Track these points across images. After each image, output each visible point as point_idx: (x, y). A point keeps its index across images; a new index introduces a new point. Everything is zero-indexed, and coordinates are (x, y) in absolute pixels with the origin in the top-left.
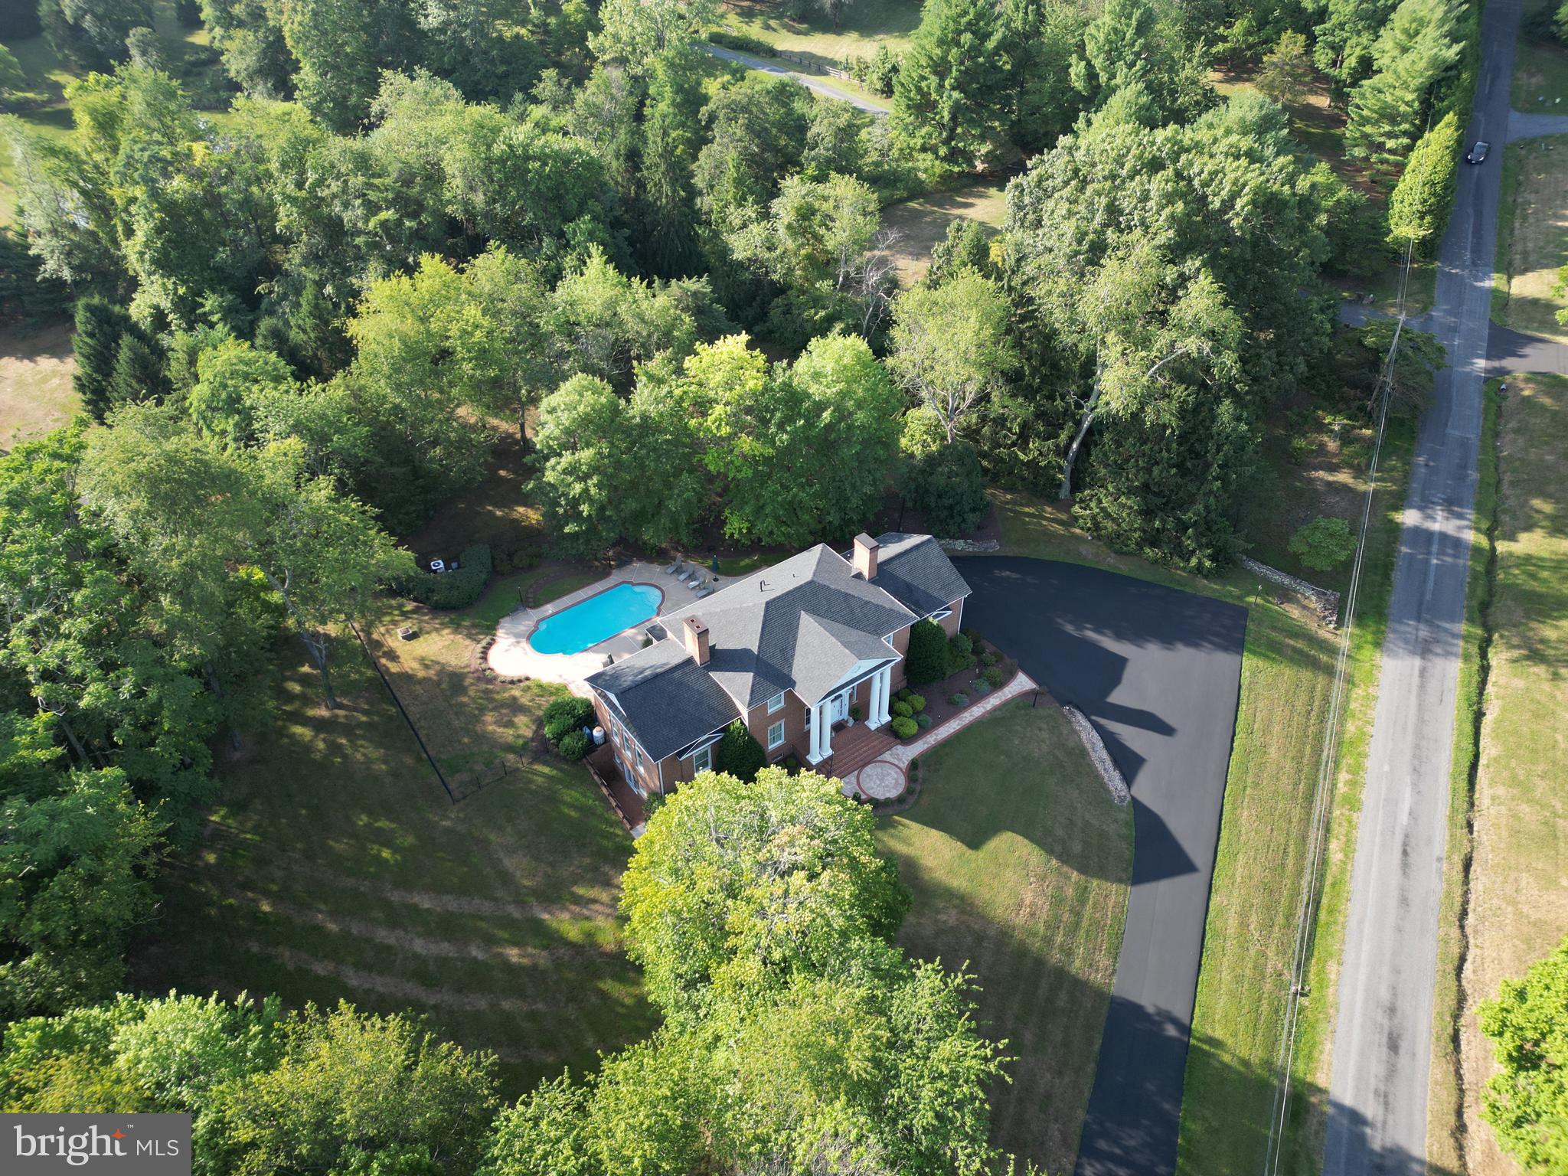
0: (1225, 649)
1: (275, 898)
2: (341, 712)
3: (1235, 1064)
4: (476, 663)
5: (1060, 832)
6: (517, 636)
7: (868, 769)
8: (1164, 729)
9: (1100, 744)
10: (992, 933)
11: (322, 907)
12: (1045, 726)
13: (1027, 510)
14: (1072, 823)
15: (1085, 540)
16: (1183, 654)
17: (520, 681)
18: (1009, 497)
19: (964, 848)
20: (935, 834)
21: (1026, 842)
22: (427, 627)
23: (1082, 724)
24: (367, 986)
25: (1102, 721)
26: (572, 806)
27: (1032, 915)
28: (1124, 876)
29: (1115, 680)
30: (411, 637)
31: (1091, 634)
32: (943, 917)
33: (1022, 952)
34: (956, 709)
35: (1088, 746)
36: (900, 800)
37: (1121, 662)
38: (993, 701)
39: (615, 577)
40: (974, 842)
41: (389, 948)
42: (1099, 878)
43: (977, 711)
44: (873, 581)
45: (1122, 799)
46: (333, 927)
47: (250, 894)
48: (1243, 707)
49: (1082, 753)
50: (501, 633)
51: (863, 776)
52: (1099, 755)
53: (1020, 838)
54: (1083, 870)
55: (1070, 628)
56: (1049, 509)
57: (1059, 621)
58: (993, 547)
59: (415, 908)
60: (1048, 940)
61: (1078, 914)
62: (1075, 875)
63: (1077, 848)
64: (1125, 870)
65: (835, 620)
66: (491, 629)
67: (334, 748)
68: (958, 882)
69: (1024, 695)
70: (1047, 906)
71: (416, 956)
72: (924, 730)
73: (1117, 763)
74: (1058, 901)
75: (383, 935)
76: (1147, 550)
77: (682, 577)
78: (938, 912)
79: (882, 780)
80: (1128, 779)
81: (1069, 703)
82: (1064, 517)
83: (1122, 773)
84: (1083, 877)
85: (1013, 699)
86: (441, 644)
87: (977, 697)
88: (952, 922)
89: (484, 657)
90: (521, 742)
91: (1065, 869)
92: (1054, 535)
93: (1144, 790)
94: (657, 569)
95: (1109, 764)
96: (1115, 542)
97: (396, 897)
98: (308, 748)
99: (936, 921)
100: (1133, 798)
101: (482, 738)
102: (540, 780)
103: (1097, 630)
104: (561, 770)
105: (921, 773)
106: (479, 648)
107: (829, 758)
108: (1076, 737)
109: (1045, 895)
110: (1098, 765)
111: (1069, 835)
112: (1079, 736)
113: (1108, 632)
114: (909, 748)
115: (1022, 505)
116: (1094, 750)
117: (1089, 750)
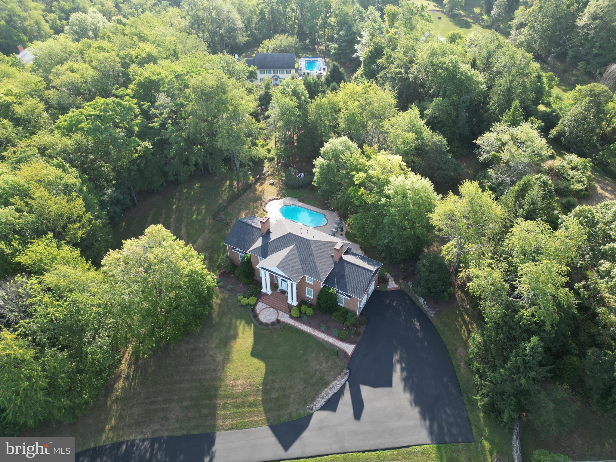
2: (236, 186)
4: (267, 200)
5: (276, 385)
6: (284, 203)
7: (272, 309)
8: (358, 413)
9: (335, 390)
10: (218, 374)
12: (330, 364)
13: (466, 317)
14: (284, 390)
16: (415, 412)
18: (468, 306)
19: (250, 352)
20: (251, 340)
21: (264, 373)
22: (277, 185)
23: (342, 379)
25: (347, 386)
27: (233, 386)
28: (271, 421)
29: (374, 385)
31: (398, 367)
32: (218, 355)
33: (216, 389)
34: (318, 328)
35: (331, 386)
36: (261, 323)
37: (388, 383)
38: (331, 340)
40: (254, 354)
42: (264, 409)
43: (321, 336)
44: (335, 263)
45: (311, 409)
47: (177, 202)
49: (326, 384)
50: (284, 199)
51: (268, 309)
52: (328, 393)
53: (264, 370)
54: (264, 401)
55: (396, 357)
57: (399, 352)
58: (431, 314)
60: (226, 397)
61: (243, 405)
62: (260, 398)
63: (274, 395)
64: (274, 420)
65: (299, 256)
66: (284, 196)
67: (224, 191)
68: (235, 356)
69: (345, 353)
70: (239, 391)
73: (328, 401)
74: (245, 395)
78: (220, 353)
79: (268, 315)
80: (322, 408)
81: (350, 371)
83: (324, 405)
84: (261, 403)
85: (336, 347)
86: (272, 191)
87: (327, 332)
88: (217, 359)
89: (271, 200)
91: (260, 393)
93: (318, 417)
94: (337, 219)
95: (327, 398)
98: (223, 187)
99: (216, 354)
100: (312, 414)
101: (238, 214)
103: (402, 369)
105: (277, 326)
106: (274, 198)
107: (268, 295)
108: (332, 379)
109: (244, 389)
110: (323, 394)
111: (277, 390)
112: (334, 380)
113: (405, 374)
114: (289, 319)
115: (468, 314)
116: (331, 389)
117: (329, 387)
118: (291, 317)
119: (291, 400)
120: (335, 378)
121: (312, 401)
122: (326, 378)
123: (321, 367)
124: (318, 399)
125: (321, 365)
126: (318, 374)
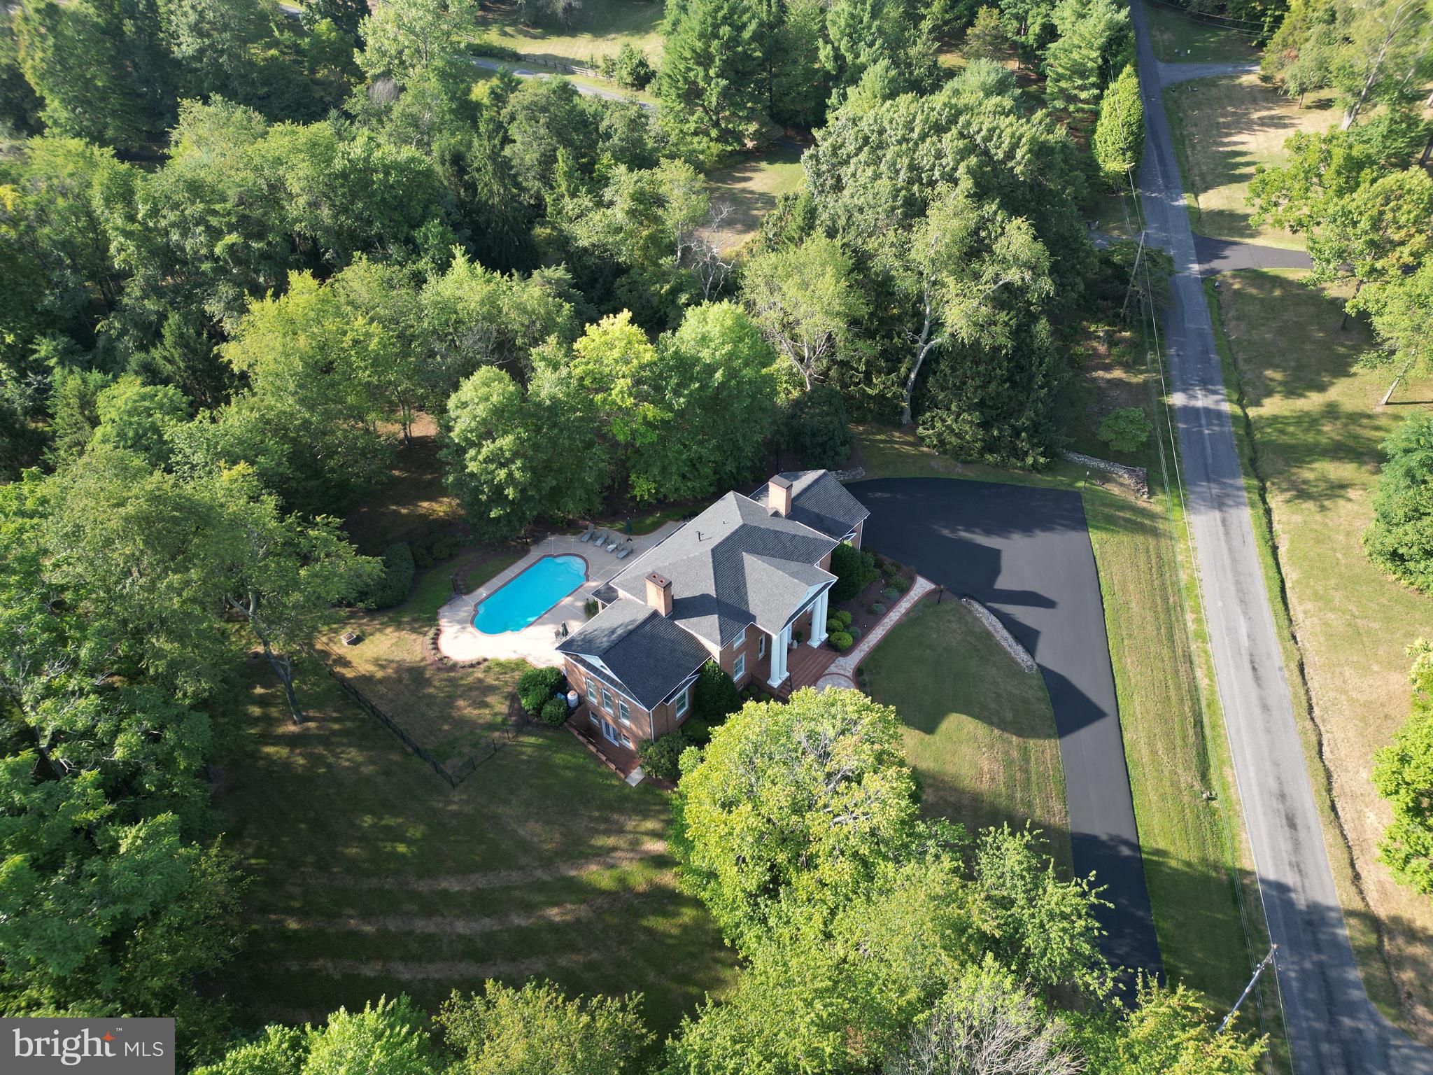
0: (1074, 528)
1: (301, 914)
2: (312, 725)
3: (1180, 867)
4: (431, 656)
5: (993, 706)
6: (460, 622)
8: (1048, 603)
9: (999, 625)
11: (351, 912)
12: (952, 619)
13: (878, 437)
14: (999, 696)
15: (933, 456)
16: (1043, 538)
17: (479, 663)
18: (862, 428)
19: (922, 734)
21: (970, 719)
22: (369, 629)
23: (979, 611)
24: (420, 976)
25: (997, 606)
26: (566, 768)
27: (993, 779)
28: (1052, 732)
29: (995, 570)
30: (356, 641)
31: (965, 535)
33: (994, 813)
35: (991, 628)
37: (995, 554)
38: (905, 605)
39: (535, 553)
40: (929, 727)
41: (430, 937)
42: (1033, 737)
43: (894, 616)
45: (1031, 668)
46: (368, 928)
47: (273, 917)
48: (1102, 574)
49: (988, 636)
50: (444, 622)
52: (1002, 635)
53: (964, 717)
54: (1019, 734)
55: (946, 532)
56: (897, 434)
57: (936, 527)
58: (861, 473)
59: (445, 894)
60: (1011, 797)
61: (1027, 771)
62: (1014, 739)
63: (1009, 716)
64: (1050, 727)
65: (774, 556)
66: (433, 620)
67: (315, 760)
69: (928, 595)
70: (1001, 770)
71: (461, 937)
72: (857, 640)
73: (1018, 639)
74: (1009, 763)
75: (421, 925)
76: (988, 456)
77: (599, 542)
80: (1031, 650)
81: (965, 596)
82: (911, 439)
83: (1024, 647)
84: (1021, 740)
85: (919, 601)
87: (892, 604)
89: (437, 648)
90: (499, 719)
91: (1006, 735)
92: (907, 455)
93: (1047, 656)
94: (572, 539)
95: (1011, 640)
96: (960, 453)
97: (423, 886)
98: (287, 765)
100: (1039, 665)
101: (461, 723)
102: (529, 750)
103: (968, 530)
104: (546, 737)
105: (866, 679)
106: (428, 639)
109: (998, 761)
110: (1003, 643)
111: (1000, 707)
112: (982, 622)
113: (978, 530)
114: (849, 658)
115: (874, 434)
116: (997, 631)
117: (993, 631)
118: (847, 651)
119: (1016, 692)
120: (977, 619)
121: (1017, 663)
122: (977, 630)
123: (959, 631)
124: (1013, 654)
125: (955, 631)
126: (971, 640)
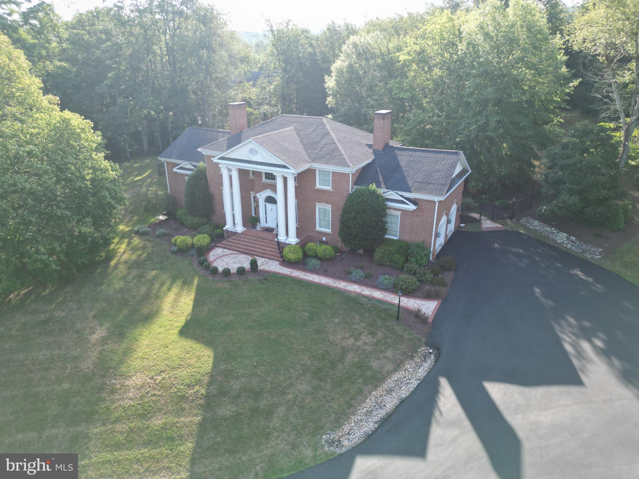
7: (243, 256)
9: (404, 393)
12: (380, 336)
34: (346, 277)
38: (378, 294)
43: (354, 288)
44: (375, 152)
45: (335, 445)
70: (128, 403)
79: (233, 263)
81: (437, 349)
85: (393, 305)
95: (382, 413)
105: (253, 275)
107: (235, 233)
108: (389, 367)
109: (142, 397)
110: (369, 403)
111: (238, 396)
112: (395, 370)
116: (389, 391)
117: (385, 386)
118: (285, 262)
119: (276, 421)
120: (398, 366)
121: (338, 423)
122: (375, 364)
123: (359, 343)
124: (354, 418)
125: (356, 339)
126: (351, 358)
